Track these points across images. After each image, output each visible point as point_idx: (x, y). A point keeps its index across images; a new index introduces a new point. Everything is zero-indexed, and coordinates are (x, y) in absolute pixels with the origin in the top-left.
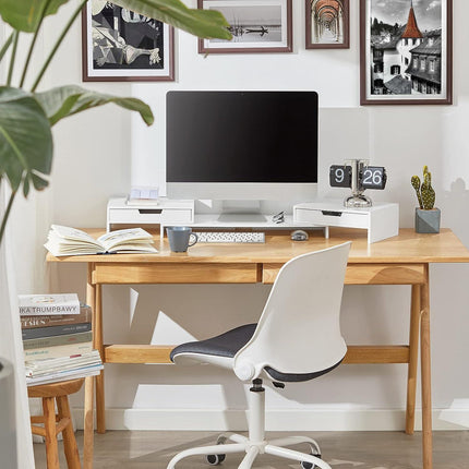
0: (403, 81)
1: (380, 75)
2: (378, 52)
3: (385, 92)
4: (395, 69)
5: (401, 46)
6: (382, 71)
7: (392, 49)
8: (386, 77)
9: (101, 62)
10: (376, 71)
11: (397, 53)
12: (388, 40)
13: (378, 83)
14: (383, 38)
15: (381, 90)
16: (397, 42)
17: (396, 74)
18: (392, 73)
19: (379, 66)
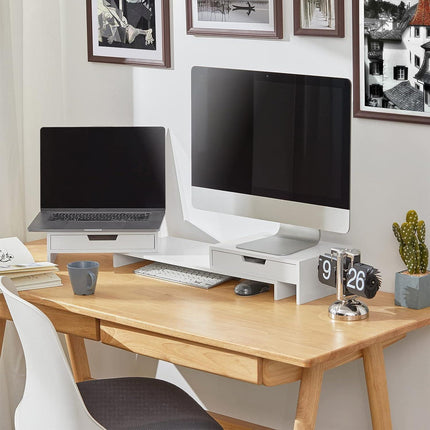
0: (411, 91)
1: (377, 79)
2: (376, 43)
3: (385, 104)
4: (400, 71)
5: (409, 37)
6: (381, 72)
7: (396, 41)
8: (387, 82)
9: (111, 40)
10: (372, 73)
11: (403, 48)
12: (389, 26)
13: (375, 90)
14: (383, 23)
15: (379, 101)
16: (403, 31)
17: (401, 80)
18: (396, 77)
19: (377, 65)
